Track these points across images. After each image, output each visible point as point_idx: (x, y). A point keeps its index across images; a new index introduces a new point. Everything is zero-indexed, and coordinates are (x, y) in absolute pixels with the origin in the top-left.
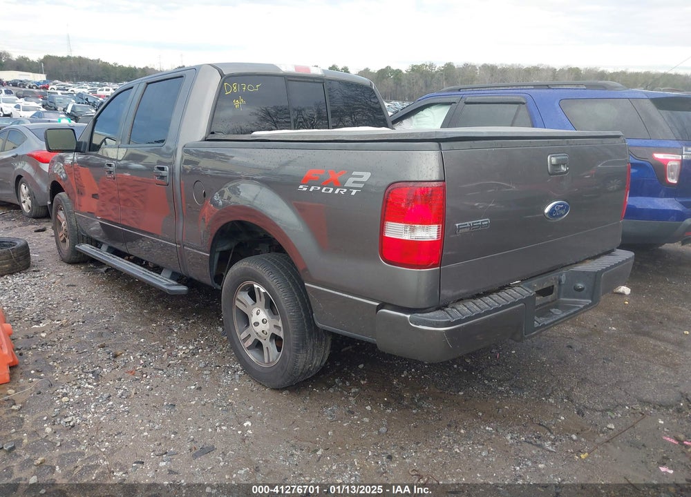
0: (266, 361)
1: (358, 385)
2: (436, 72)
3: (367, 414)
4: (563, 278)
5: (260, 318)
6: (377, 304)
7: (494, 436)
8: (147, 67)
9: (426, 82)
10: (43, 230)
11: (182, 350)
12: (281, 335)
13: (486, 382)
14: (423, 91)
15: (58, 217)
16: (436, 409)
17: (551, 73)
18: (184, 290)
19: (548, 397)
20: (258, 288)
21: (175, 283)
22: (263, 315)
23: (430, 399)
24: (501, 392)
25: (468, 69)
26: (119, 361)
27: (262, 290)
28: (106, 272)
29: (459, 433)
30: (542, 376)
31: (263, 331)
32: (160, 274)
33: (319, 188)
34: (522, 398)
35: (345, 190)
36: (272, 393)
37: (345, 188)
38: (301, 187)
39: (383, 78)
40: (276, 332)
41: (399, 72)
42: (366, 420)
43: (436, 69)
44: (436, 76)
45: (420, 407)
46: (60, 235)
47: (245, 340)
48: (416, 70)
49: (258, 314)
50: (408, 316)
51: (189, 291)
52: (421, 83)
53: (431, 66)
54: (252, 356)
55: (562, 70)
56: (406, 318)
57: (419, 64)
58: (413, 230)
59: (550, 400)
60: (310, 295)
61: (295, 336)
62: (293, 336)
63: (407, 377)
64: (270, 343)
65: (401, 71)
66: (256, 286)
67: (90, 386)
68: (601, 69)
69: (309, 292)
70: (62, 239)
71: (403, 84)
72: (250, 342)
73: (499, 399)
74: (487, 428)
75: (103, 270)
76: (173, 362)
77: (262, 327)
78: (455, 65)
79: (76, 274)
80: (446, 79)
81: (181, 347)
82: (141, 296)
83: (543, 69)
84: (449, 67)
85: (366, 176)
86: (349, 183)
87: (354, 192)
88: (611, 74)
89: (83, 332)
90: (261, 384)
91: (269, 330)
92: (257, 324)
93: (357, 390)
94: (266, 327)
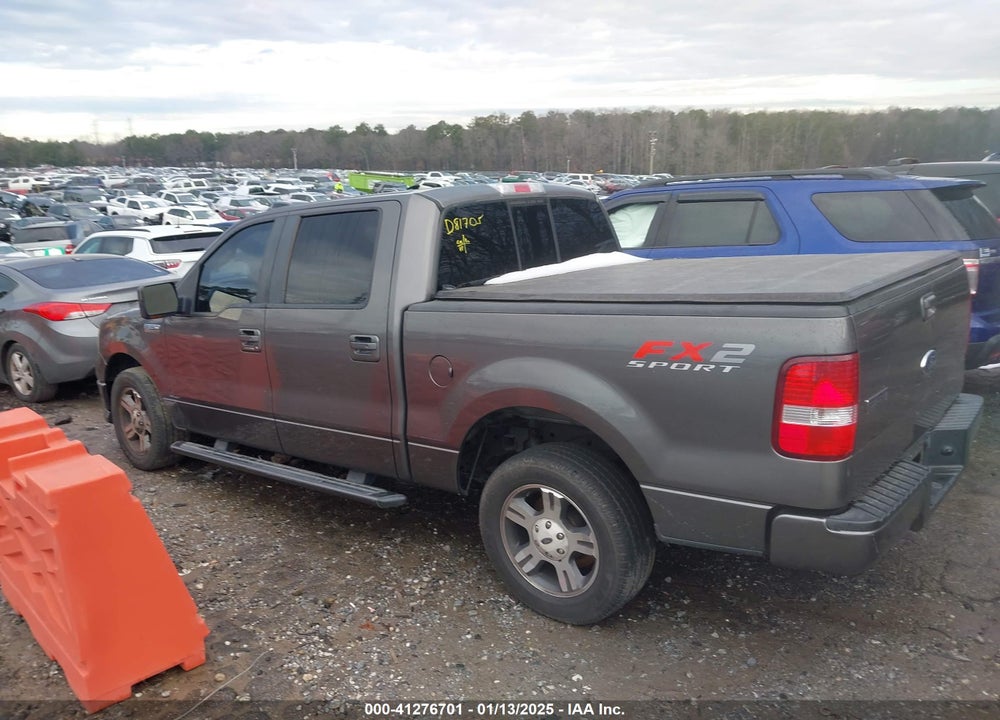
0: (565, 588)
1: (682, 607)
2: (512, 125)
3: (717, 644)
4: (929, 441)
5: (550, 533)
6: (770, 507)
7: (888, 651)
8: (76, 141)
9: (497, 142)
10: (68, 421)
11: (417, 585)
12: (594, 553)
13: (835, 580)
14: (495, 153)
15: (123, 404)
16: (798, 625)
17: (668, 119)
18: (403, 501)
19: (920, 590)
20: (550, 493)
21: (383, 491)
22: (557, 528)
23: (782, 612)
24: (861, 592)
25: (555, 119)
26: (340, 613)
27: (558, 495)
28: (213, 478)
29: (844, 654)
30: (897, 564)
31: (558, 550)
32: (345, 478)
33: (665, 364)
34: (889, 596)
35: (713, 367)
36: (579, 631)
37: (712, 363)
38: (632, 362)
39: (436, 138)
40: (583, 550)
41: (457, 128)
42: (722, 651)
43: (511, 122)
44: (512, 131)
45: (775, 625)
46: (127, 429)
47: (523, 563)
48: (481, 124)
49: (548, 527)
50: (824, 520)
51: (407, 500)
52: (491, 142)
53: (503, 117)
54: (537, 584)
55: (681, 114)
56: (821, 523)
57: (485, 116)
58: (821, 414)
59: (925, 595)
60: (650, 500)
61: (623, 554)
62: (619, 554)
63: (734, 587)
64: (569, 566)
65: (460, 127)
66: (545, 490)
67: (327, 654)
68: (732, 111)
69: (647, 497)
70: (130, 435)
71: (465, 145)
72: (530, 566)
73: (863, 602)
74: (874, 642)
75: (209, 475)
76: (415, 603)
77: (556, 544)
78: (537, 115)
79: (171, 488)
80: (525, 135)
81: (409, 580)
82: (294, 510)
83: (656, 114)
84: (528, 117)
85: (748, 349)
86: (719, 357)
87: (728, 369)
88: (746, 116)
89: (253, 575)
90: (556, 620)
91: (568, 547)
92: (547, 541)
93: (684, 613)
94: (563, 544)
